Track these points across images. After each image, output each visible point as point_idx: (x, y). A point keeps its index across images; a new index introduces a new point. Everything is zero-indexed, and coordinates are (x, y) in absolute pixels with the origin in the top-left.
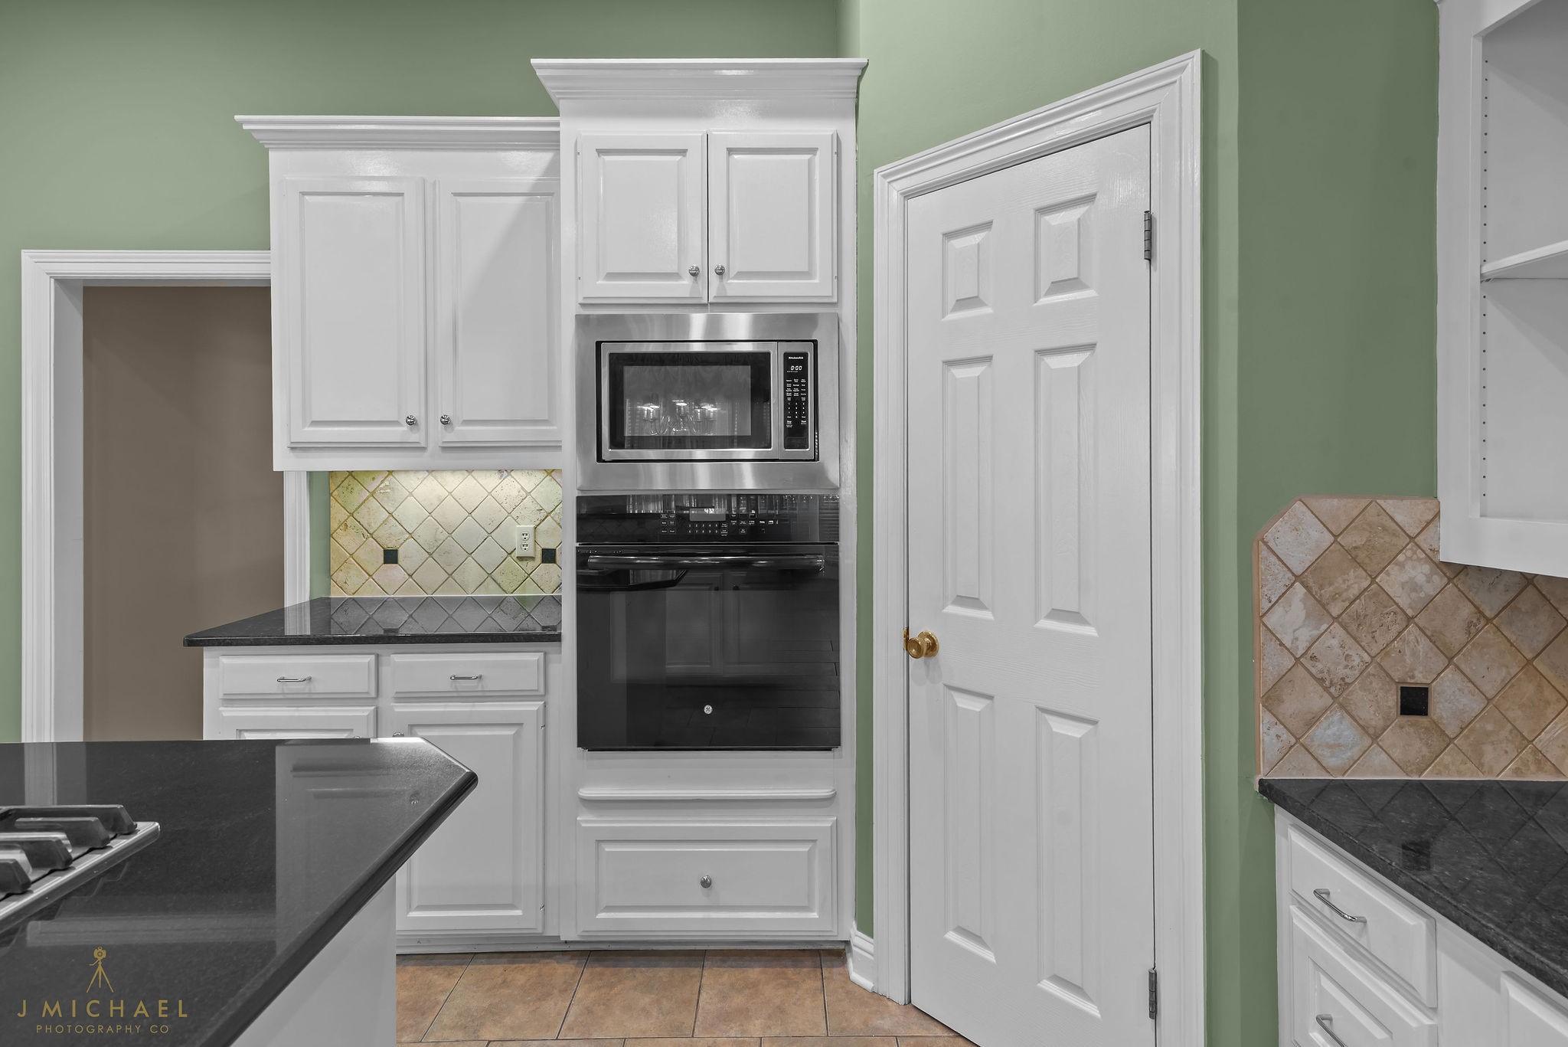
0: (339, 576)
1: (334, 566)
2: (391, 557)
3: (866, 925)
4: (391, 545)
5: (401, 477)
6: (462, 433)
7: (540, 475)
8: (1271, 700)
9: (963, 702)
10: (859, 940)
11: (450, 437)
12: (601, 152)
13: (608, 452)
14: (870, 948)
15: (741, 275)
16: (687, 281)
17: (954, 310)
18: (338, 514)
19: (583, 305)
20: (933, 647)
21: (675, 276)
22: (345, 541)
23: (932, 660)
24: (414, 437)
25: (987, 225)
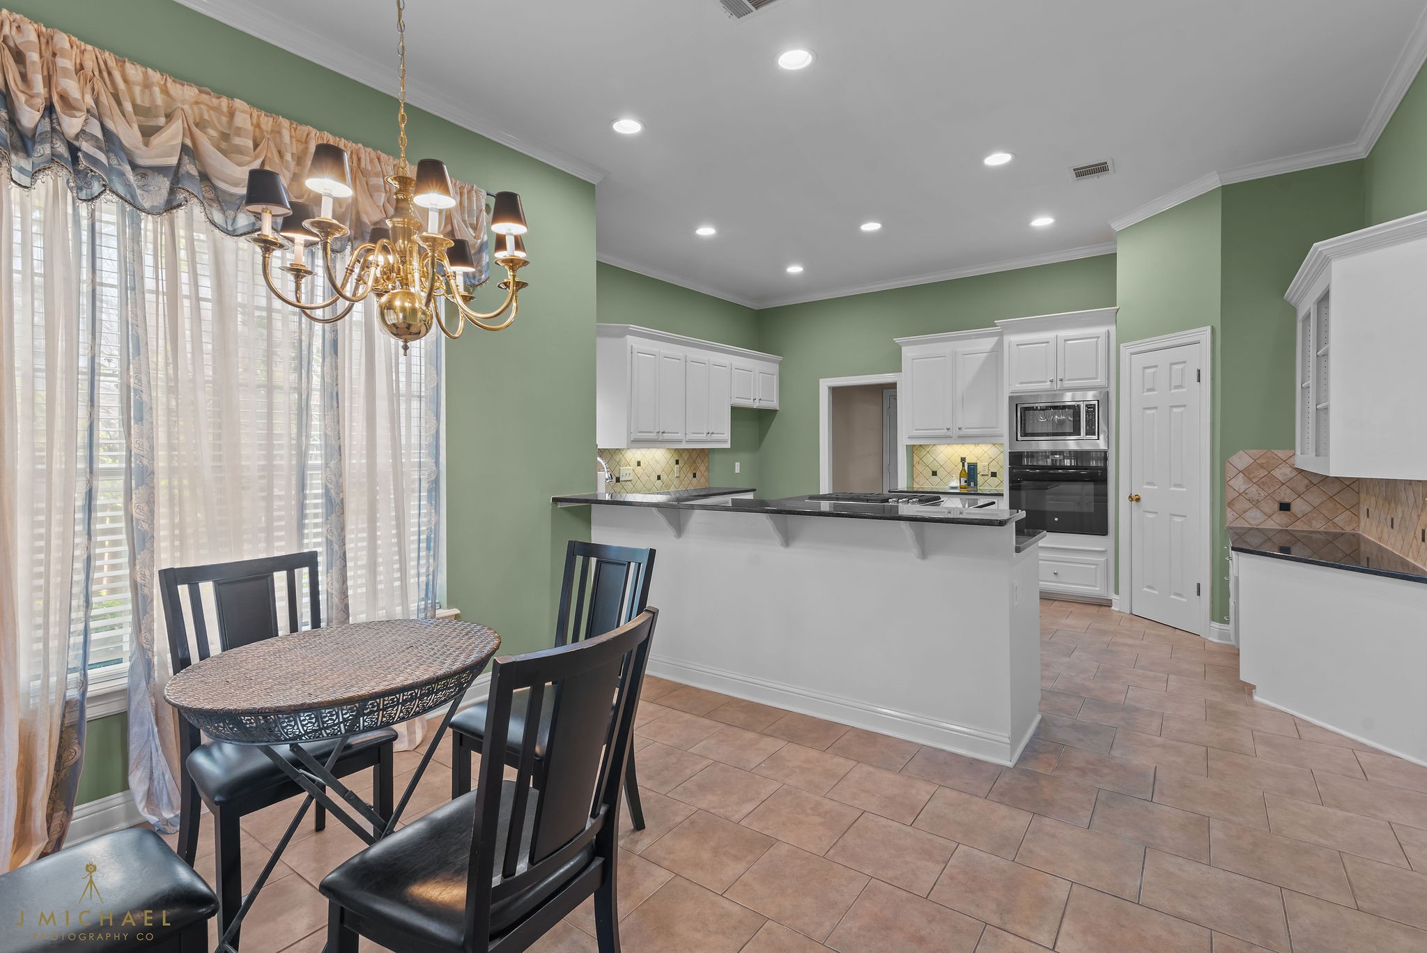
0: (916, 480)
1: (915, 476)
2: (934, 473)
3: (1117, 592)
4: (934, 470)
5: (938, 446)
6: (965, 432)
7: (990, 446)
8: (1230, 504)
9: (1149, 515)
10: (1114, 597)
11: (961, 433)
12: (1017, 345)
13: (1020, 438)
14: (1118, 598)
15: (1069, 380)
16: (1049, 383)
17: (1147, 392)
18: (916, 459)
19: (1011, 393)
20: (1138, 500)
21: (1045, 382)
22: (919, 468)
23: (1139, 503)
24: (949, 433)
25: (1156, 366)
